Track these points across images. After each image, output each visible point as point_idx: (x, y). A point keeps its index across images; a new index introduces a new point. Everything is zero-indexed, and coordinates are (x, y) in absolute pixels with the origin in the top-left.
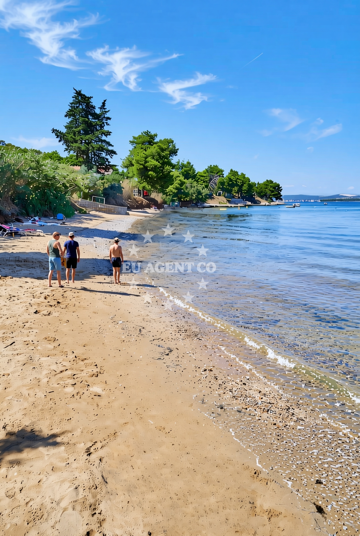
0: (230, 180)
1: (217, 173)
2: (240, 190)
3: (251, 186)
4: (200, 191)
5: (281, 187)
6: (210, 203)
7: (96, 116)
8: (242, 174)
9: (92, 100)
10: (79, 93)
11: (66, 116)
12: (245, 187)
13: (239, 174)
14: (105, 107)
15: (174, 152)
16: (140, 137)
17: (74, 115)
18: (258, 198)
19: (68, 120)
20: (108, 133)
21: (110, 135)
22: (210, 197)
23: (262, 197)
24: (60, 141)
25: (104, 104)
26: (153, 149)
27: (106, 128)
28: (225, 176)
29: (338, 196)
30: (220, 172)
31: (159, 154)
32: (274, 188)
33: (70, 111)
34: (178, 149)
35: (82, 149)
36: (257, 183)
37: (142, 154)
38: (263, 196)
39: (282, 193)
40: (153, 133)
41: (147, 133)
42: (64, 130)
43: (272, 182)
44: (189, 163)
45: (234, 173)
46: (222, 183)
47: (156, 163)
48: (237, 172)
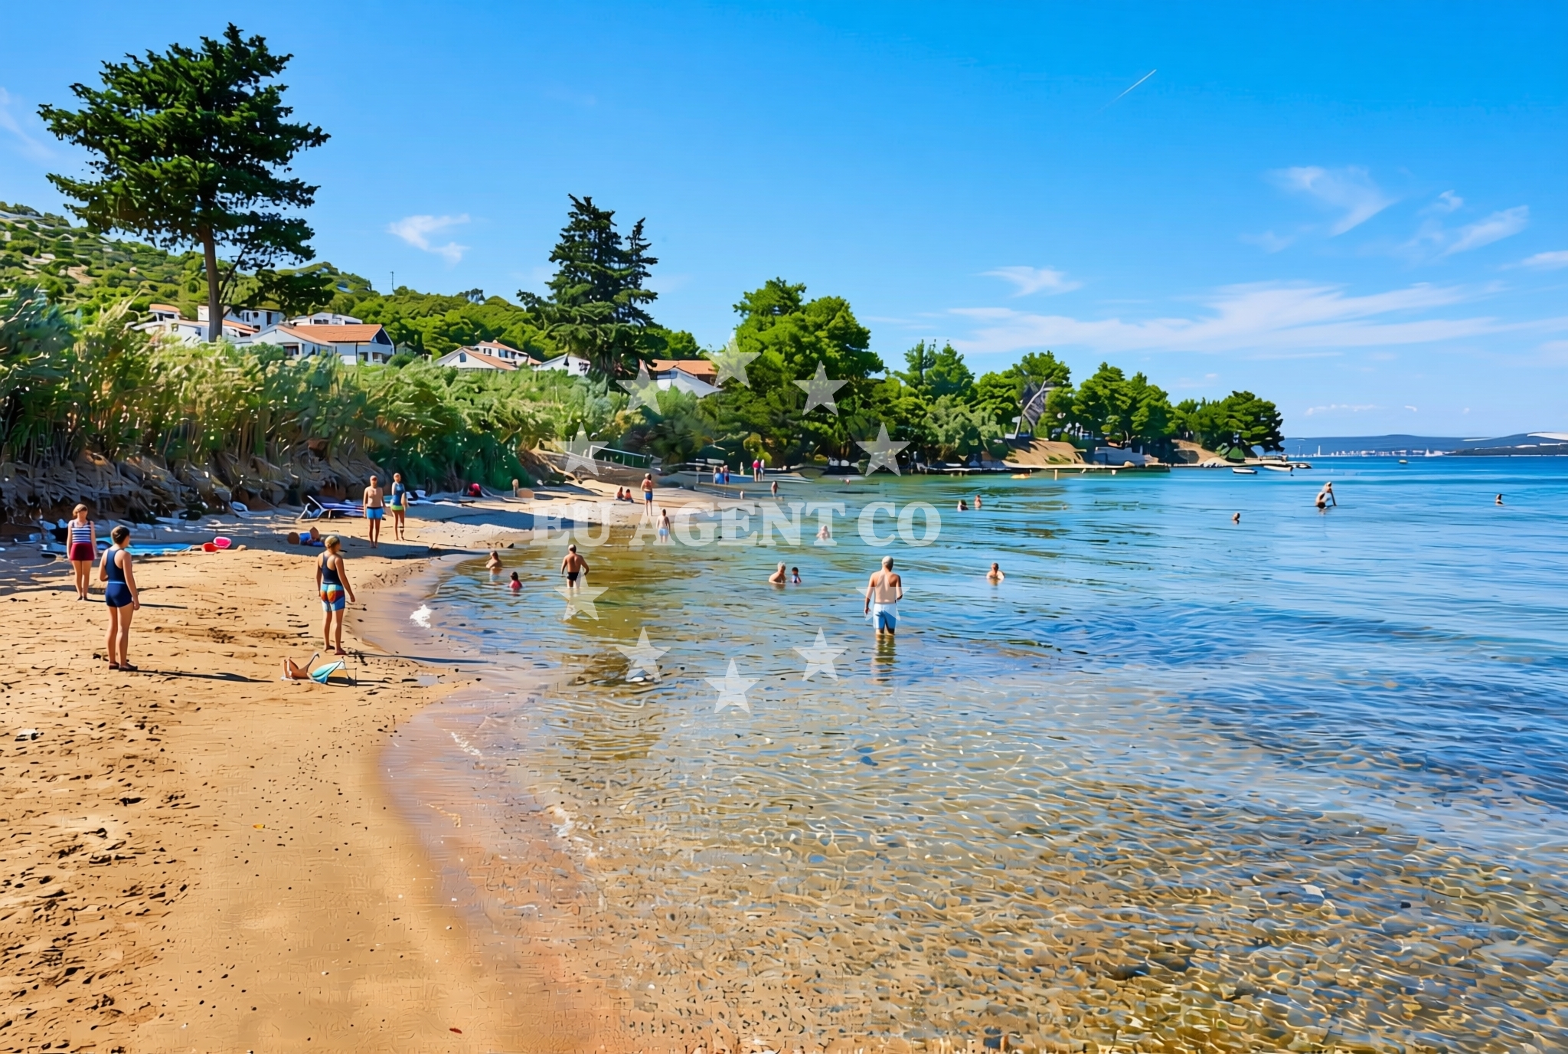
0: (1093, 395)
1: (1048, 376)
2: (1125, 424)
3: (1159, 413)
4: (974, 429)
5: (1279, 414)
6: (1023, 459)
7: (623, 258)
8: (1137, 377)
9: (612, 220)
10: (585, 207)
11: (552, 260)
12: (1139, 417)
13: (1126, 377)
14: (641, 237)
16: (759, 295)
17: (570, 258)
18: (1188, 447)
19: (557, 267)
20: (652, 295)
21: (653, 298)
22: (1025, 442)
23: (1207, 444)
25: (639, 228)
27: (646, 284)
28: (1075, 384)
29: (1524, 438)
30: (1059, 375)
31: (795, 339)
33: (564, 246)
35: (580, 337)
39: (1282, 430)
40: (792, 285)
41: (778, 285)
42: (546, 294)
43: (1248, 397)
44: (950, 352)
45: (1109, 375)
46: (1064, 404)
48: (1120, 373)
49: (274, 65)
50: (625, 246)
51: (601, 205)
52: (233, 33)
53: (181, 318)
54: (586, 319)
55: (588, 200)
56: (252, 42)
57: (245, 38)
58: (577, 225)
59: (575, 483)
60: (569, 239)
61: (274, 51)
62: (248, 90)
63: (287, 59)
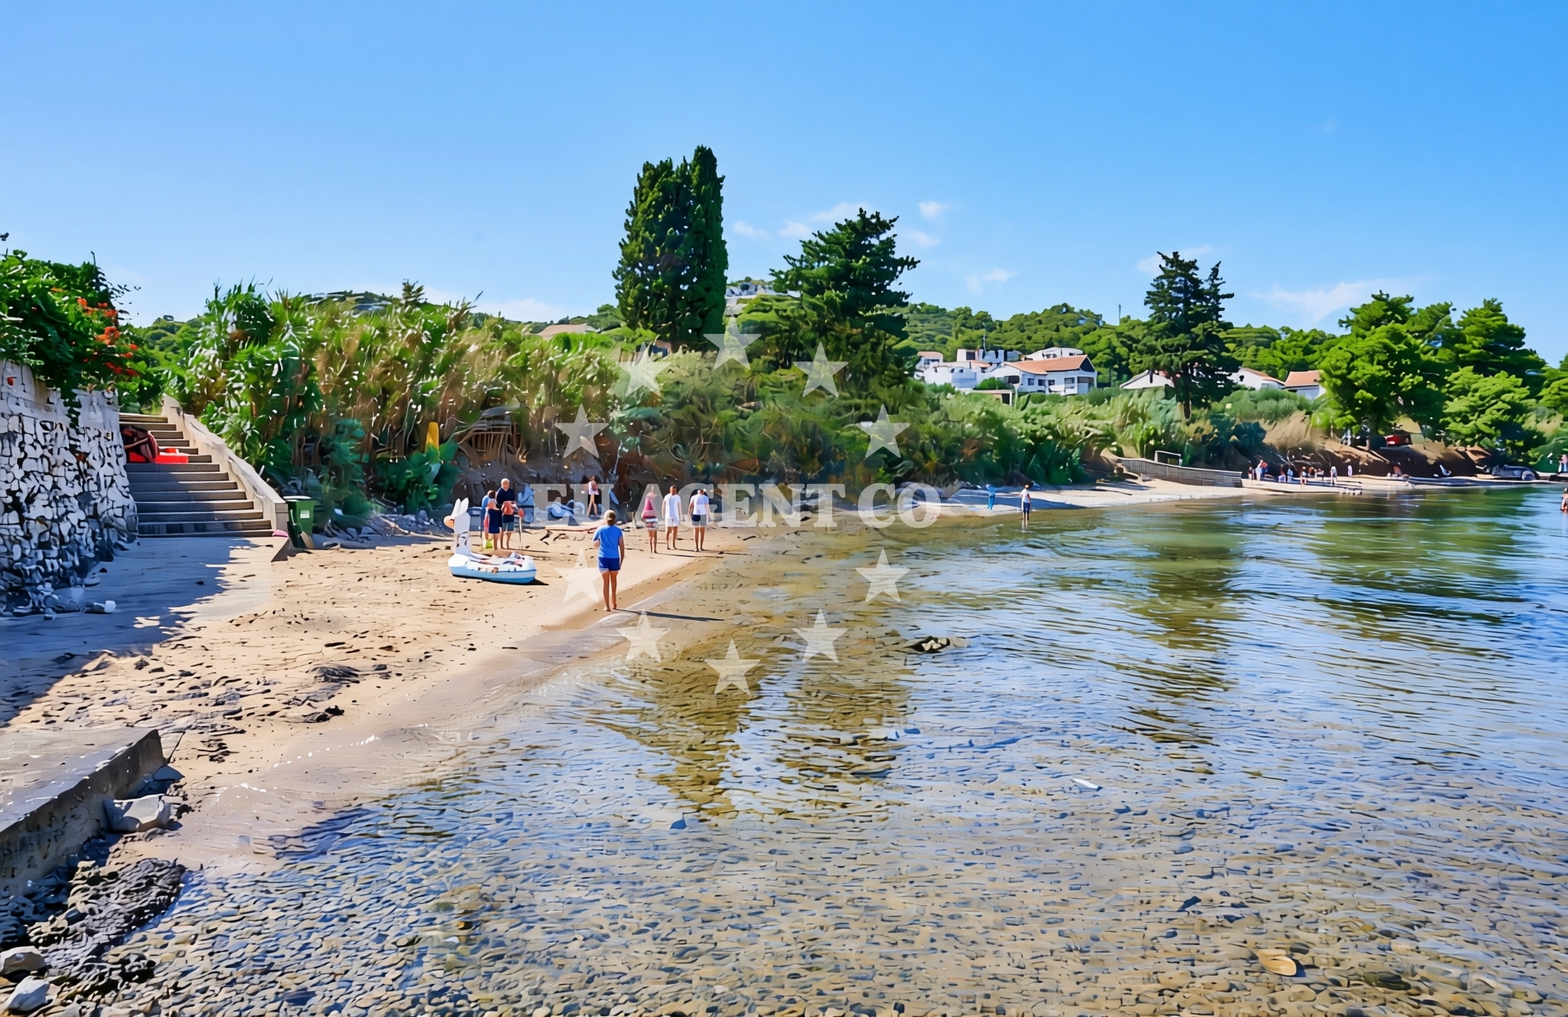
10: (1172, 260)
11: (1146, 304)
14: (1217, 277)
19: (1150, 309)
25: (1215, 271)
49: (885, 226)
50: (1206, 286)
51: (1185, 257)
52: (862, 214)
53: (944, 361)
54: (1165, 349)
55: (1175, 254)
56: (873, 217)
57: (868, 216)
58: (1167, 275)
59: (1139, 481)
60: (1160, 286)
61: (885, 217)
62: (874, 241)
63: (895, 220)
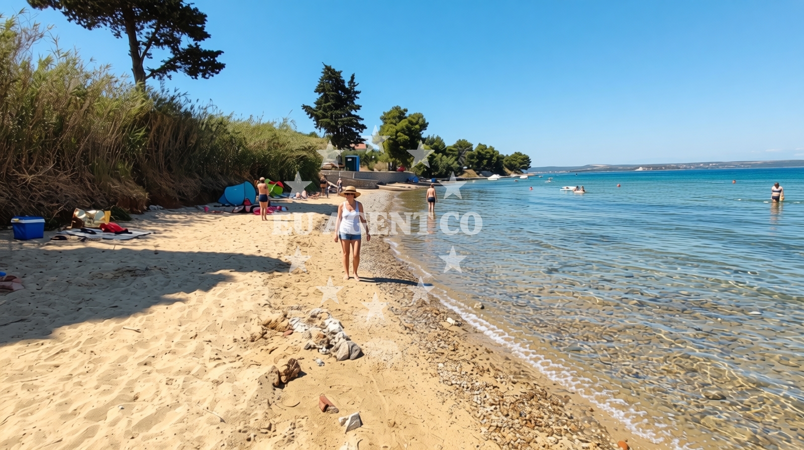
0: (479, 153)
1: (466, 147)
3: (500, 159)
5: (530, 159)
7: (347, 91)
8: (491, 147)
9: (342, 75)
10: (329, 69)
11: (316, 92)
12: (494, 160)
13: (488, 147)
15: (424, 126)
16: (389, 113)
17: (323, 90)
18: (507, 170)
20: (358, 107)
21: (359, 109)
23: (511, 170)
24: (311, 118)
25: (353, 78)
26: (403, 124)
27: (357, 102)
28: (474, 149)
29: (588, 166)
30: (469, 146)
31: (409, 129)
32: (523, 159)
33: (320, 86)
34: (428, 123)
36: (505, 155)
37: (393, 129)
38: (512, 168)
39: (531, 165)
40: (402, 108)
41: (397, 108)
42: (314, 106)
43: (520, 154)
44: (439, 138)
45: (482, 146)
46: (472, 157)
47: (407, 137)
48: (485, 146)
50: (347, 86)
55: (330, 66)
